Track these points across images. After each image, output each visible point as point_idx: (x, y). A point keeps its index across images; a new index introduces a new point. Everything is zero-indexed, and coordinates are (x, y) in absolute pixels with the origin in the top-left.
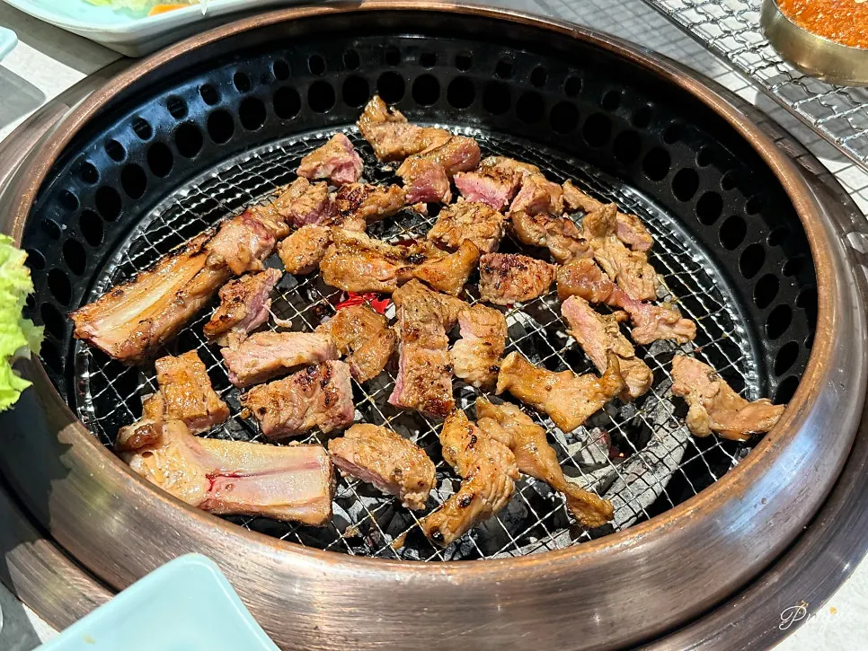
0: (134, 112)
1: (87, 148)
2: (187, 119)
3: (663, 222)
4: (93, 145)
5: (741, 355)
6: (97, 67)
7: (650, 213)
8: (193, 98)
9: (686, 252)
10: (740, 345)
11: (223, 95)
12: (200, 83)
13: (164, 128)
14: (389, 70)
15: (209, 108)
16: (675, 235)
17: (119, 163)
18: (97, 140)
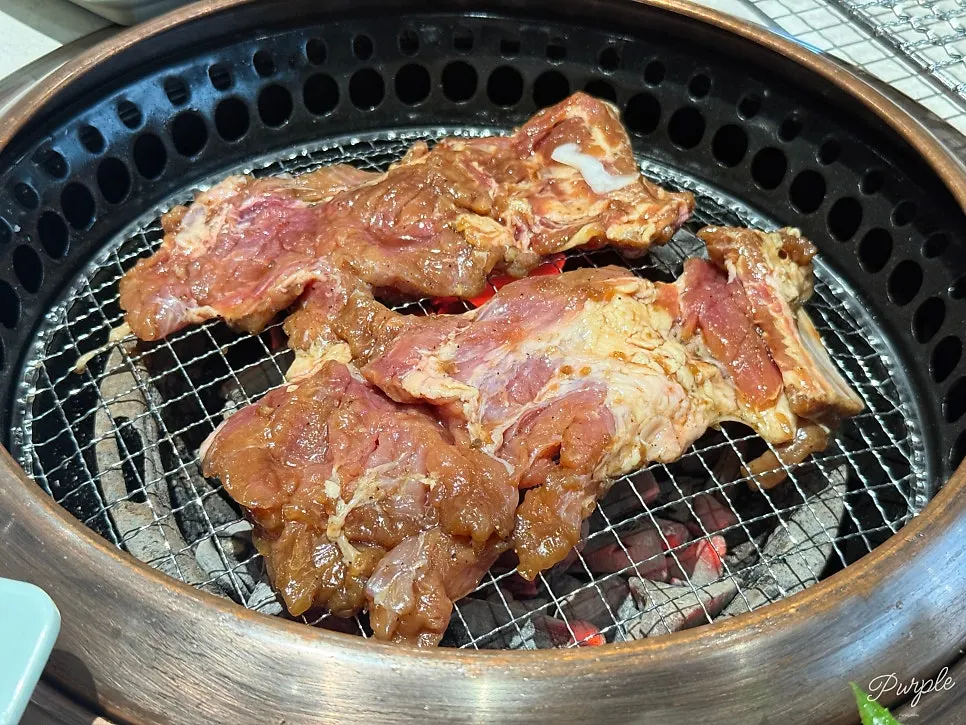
0: (121, 93)
1: (56, 134)
2: (189, 106)
3: (835, 289)
4: (64, 130)
5: (909, 471)
6: (77, 35)
7: (818, 275)
8: (200, 81)
9: (859, 331)
10: (910, 460)
11: (238, 78)
12: (211, 62)
13: (158, 116)
14: (457, 58)
15: (219, 95)
16: (847, 307)
17: (96, 156)
18: (70, 124)
